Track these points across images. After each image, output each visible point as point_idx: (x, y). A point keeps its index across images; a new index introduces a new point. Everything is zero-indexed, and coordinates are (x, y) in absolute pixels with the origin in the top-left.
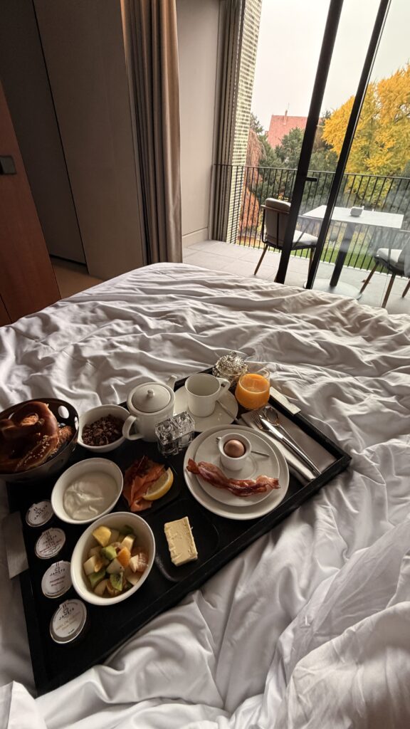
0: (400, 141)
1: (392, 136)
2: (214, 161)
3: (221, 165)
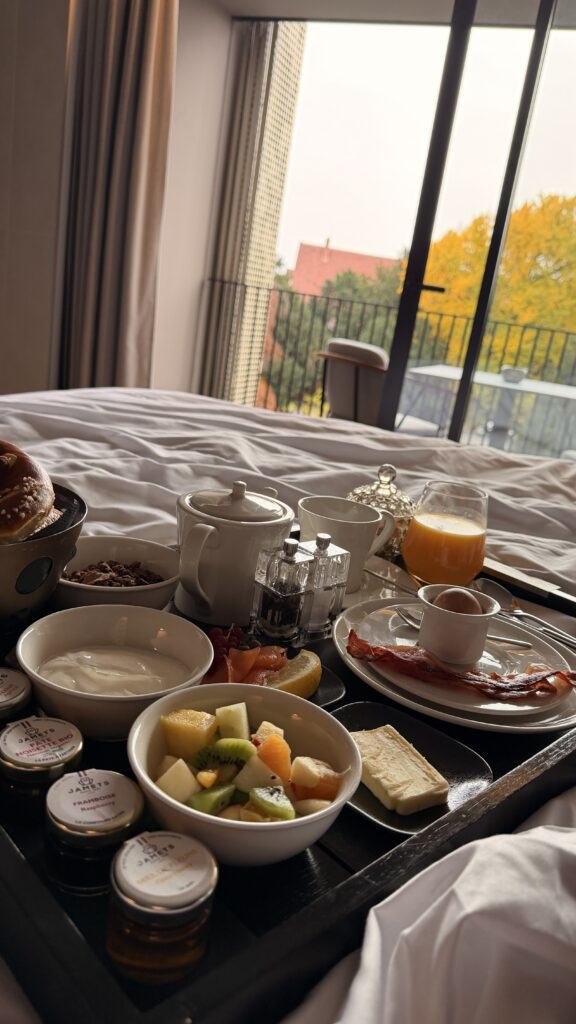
0: (544, 312)
1: (530, 303)
2: (208, 274)
3: (223, 282)
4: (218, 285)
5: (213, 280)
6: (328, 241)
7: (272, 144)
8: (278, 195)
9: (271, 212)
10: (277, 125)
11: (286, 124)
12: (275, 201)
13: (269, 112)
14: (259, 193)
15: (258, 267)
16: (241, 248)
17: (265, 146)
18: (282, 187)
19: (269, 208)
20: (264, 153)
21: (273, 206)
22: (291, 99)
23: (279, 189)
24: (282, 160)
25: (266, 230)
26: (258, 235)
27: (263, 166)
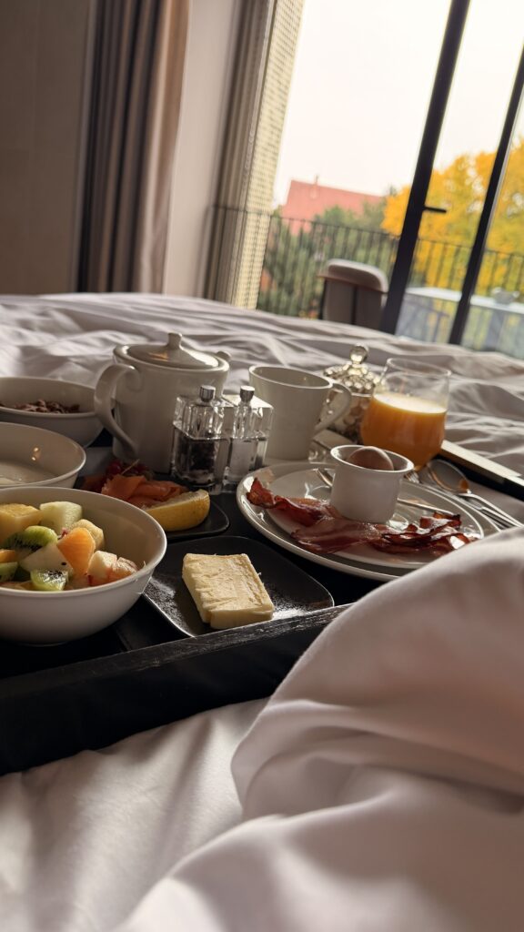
2: (213, 200)
3: (226, 208)
4: (221, 211)
5: (216, 206)
6: (317, 178)
7: (276, 77)
8: (279, 127)
9: (273, 143)
10: (280, 58)
11: (288, 57)
12: (276, 132)
13: (274, 44)
14: (262, 124)
15: (259, 194)
16: (244, 176)
17: (268, 78)
18: (283, 119)
19: (270, 138)
20: (268, 85)
21: (274, 138)
22: (294, 33)
23: (280, 121)
24: (284, 92)
25: (268, 160)
26: (260, 165)
27: (266, 98)
